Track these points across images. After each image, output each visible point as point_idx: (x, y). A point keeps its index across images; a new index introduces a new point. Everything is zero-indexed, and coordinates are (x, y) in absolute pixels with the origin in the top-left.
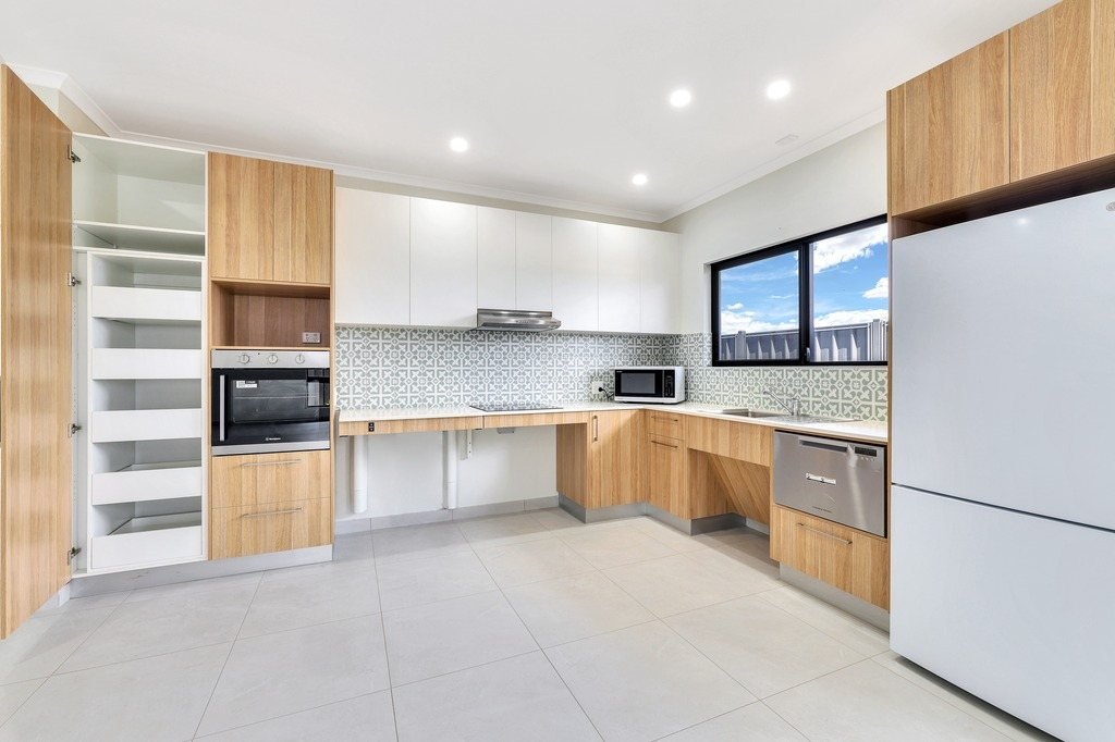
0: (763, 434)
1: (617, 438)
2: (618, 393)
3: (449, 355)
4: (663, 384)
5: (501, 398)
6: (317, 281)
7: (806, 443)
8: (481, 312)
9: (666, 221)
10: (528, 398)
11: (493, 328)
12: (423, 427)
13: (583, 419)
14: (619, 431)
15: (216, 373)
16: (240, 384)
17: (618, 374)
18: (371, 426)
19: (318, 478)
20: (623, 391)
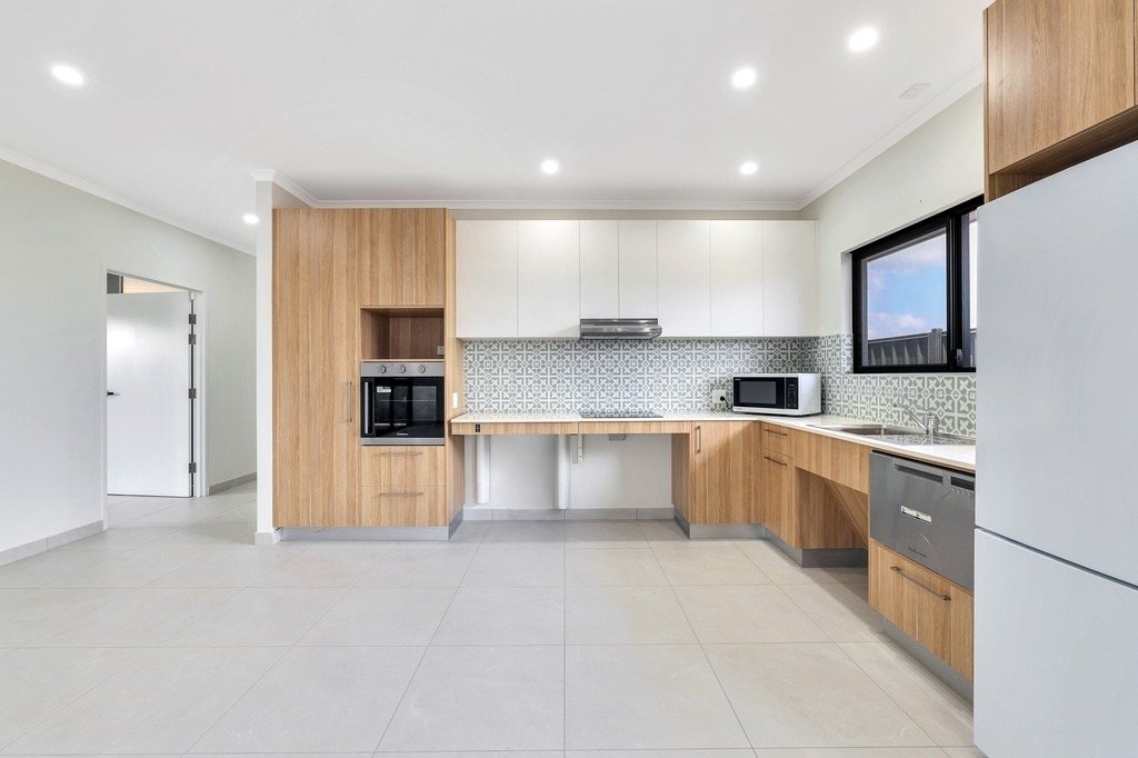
0: (861, 455)
1: (725, 451)
2: (737, 403)
3: (561, 364)
4: (785, 394)
5: (612, 406)
6: (434, 304)
7: (902, 468)
8: (583, 322)
9: (801, 208)
10: (640, 406)
11: (603, 336)
12: (522, 430)
13: (685, 429)
14: (728, 444)
15: (363, 380)
16: (380, 390)
17: (738, 382)
18: (478, 427)
19: (436, 469)
20: (742, 401)
